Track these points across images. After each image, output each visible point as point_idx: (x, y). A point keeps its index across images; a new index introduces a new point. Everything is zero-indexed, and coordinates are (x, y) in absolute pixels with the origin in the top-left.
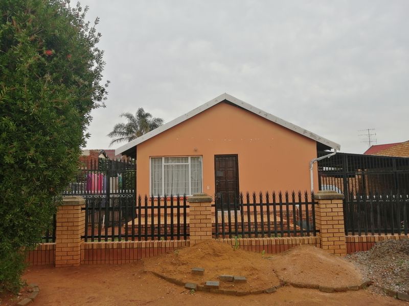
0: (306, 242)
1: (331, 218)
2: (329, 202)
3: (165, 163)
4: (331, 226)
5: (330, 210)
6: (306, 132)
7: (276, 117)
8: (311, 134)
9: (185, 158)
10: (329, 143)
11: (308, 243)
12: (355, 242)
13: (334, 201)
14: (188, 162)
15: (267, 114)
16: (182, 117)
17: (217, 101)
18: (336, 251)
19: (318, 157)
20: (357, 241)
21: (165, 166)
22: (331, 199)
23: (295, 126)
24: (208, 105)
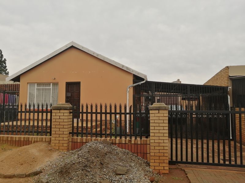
0: (44, 140)
1: (58, 123)
2: (58, 111)
3: (37, 87)
4: (58, 129)
5: (58, 117)
6: (124, 67)
7: (104, 57)
8: (127, 68)
9: (49, 84)
10: (139, 74)
11: (45, 141)
12: (77, 142)
13: (62, 111)
14: (50, 87)
15: (98, 55)
16: (45, 57)
17: (67, 46)
18: (60, 148)
19: (134, 84)
20: (79, 141)
21: (36, 88)
22: (60, 110)
23: (116, 63)
24: (61, 49)
